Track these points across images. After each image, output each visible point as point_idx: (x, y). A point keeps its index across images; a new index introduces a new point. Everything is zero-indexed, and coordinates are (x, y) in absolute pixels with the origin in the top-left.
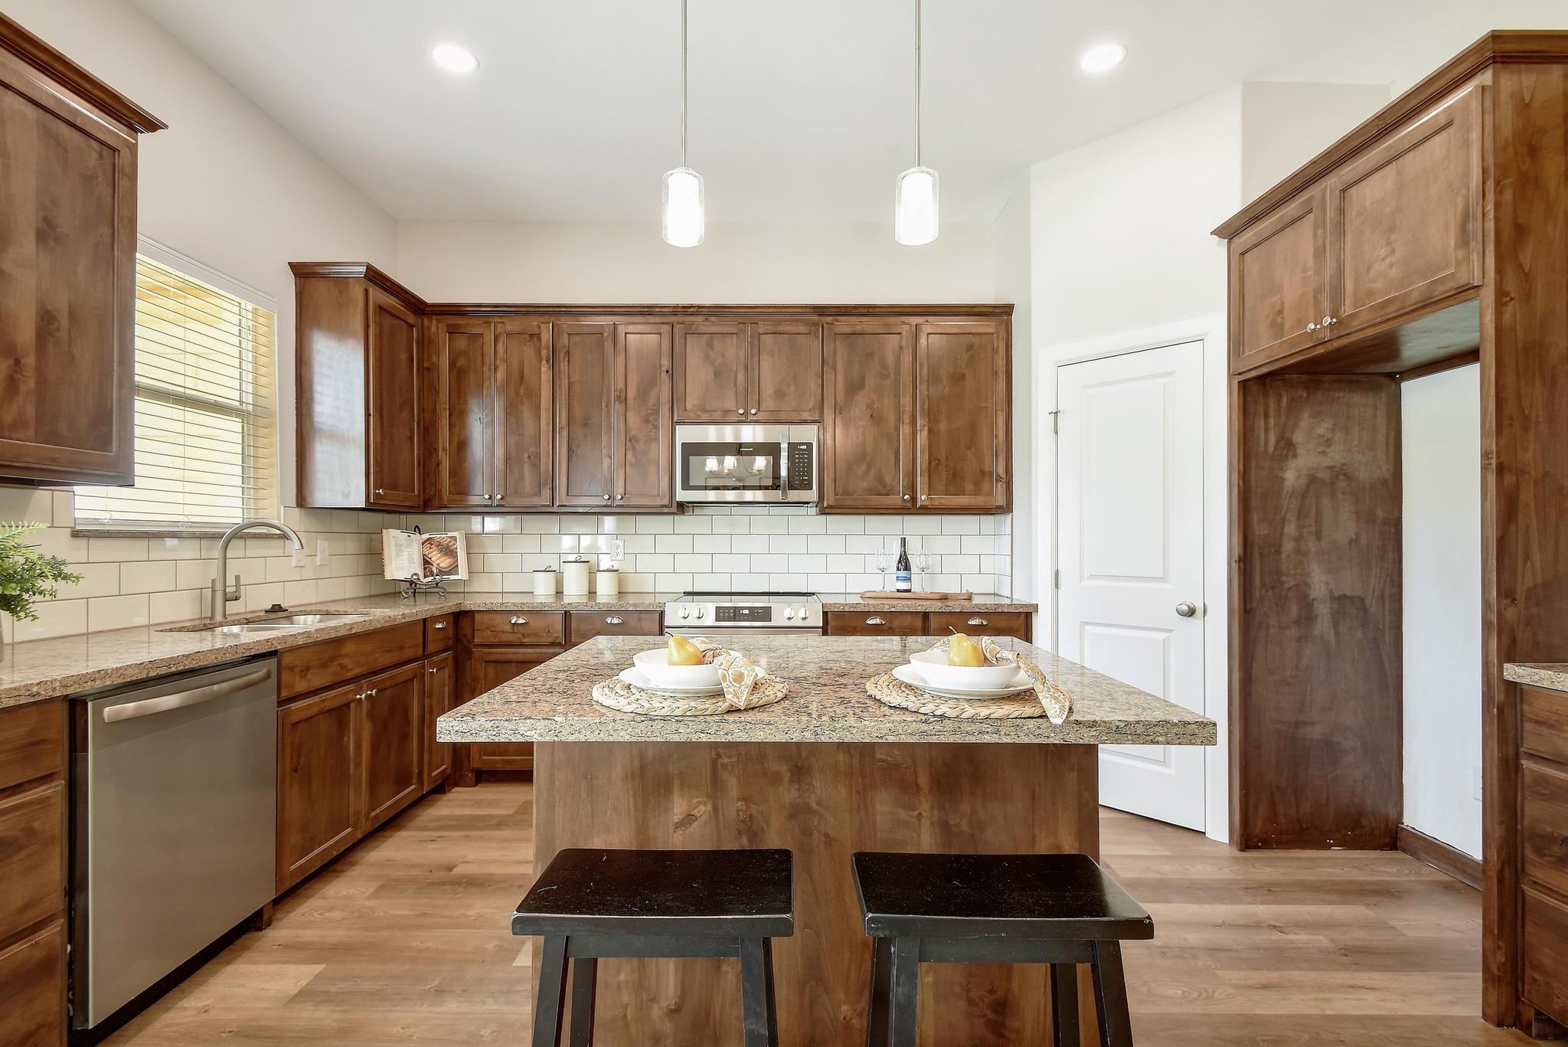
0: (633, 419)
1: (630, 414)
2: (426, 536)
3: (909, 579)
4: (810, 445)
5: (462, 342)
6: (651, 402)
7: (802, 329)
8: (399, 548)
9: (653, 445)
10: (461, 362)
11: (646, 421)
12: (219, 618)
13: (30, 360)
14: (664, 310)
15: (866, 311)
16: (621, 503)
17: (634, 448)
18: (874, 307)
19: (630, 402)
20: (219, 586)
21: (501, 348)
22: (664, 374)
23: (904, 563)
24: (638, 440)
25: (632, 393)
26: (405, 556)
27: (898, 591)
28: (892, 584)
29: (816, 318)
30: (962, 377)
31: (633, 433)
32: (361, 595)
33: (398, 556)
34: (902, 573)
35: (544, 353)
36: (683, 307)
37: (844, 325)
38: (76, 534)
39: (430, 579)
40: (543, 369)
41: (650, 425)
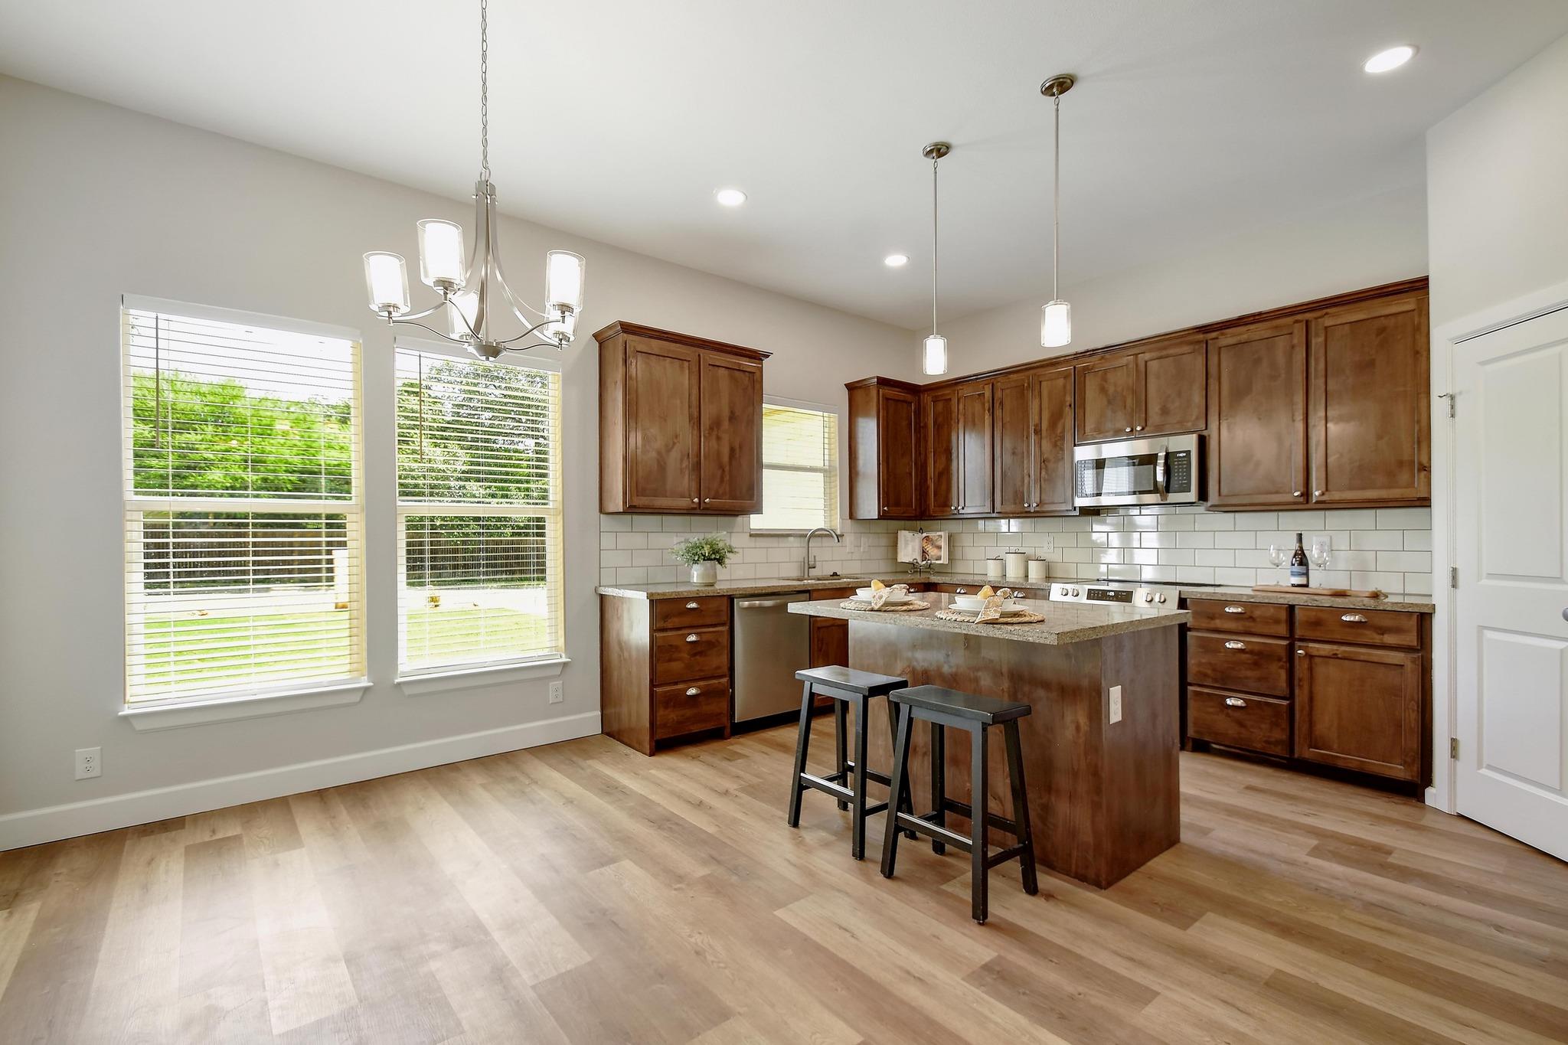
0: (1046, 445)
1: (1044, 442)
2: (925, 535)
3: (1307, 574)
4: (1188, 453)
5: (940, 406)
6: (1059, 431)
7: (1186, 349)
8: (906, 544)
9: (1060, 464)
10: (940, 420)
11: (1055, 445)
12: (806, 576)
13: (727, 469)
14: (1067, 358)
15: (1252, 319)
16: (1037, 509)
17: (1046, 466)
18: (1260, 314)
19: (1044, 433)
20: (806, 562)
21: (961, 406)
22: (1067, 409)
23: (1301, 559)
24: (1049, 461)
25: (1045, 425)
26: (910, 548)
27: (1293, 585)
28: (1286, 578)
29: (1201, 336)
30: (1372, 364)
31: (1045, 456)
32: (889, 571)
33: (905, 547)
34: (1297, 568)
35: (987, 405)
36: (1081, 353)
37: (1228, 338)
38: (751, 535)
39: (924, 562)
40: (986, 417)
41: (1058, 448)
